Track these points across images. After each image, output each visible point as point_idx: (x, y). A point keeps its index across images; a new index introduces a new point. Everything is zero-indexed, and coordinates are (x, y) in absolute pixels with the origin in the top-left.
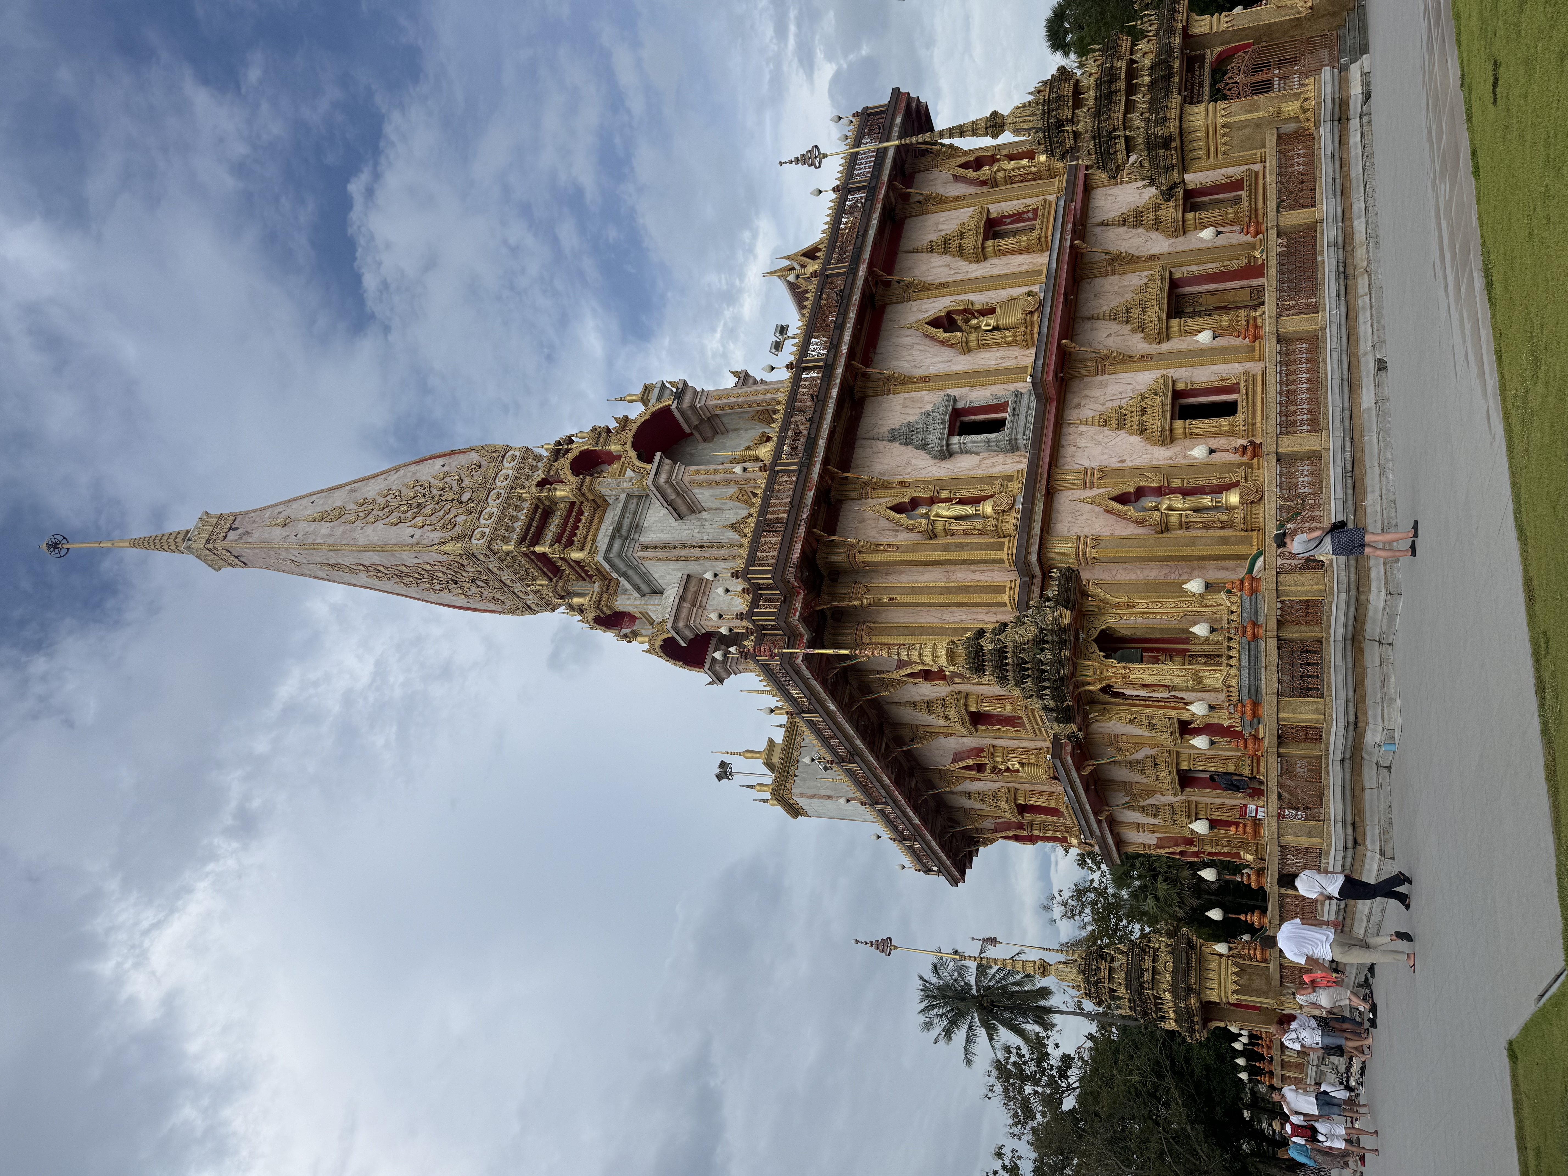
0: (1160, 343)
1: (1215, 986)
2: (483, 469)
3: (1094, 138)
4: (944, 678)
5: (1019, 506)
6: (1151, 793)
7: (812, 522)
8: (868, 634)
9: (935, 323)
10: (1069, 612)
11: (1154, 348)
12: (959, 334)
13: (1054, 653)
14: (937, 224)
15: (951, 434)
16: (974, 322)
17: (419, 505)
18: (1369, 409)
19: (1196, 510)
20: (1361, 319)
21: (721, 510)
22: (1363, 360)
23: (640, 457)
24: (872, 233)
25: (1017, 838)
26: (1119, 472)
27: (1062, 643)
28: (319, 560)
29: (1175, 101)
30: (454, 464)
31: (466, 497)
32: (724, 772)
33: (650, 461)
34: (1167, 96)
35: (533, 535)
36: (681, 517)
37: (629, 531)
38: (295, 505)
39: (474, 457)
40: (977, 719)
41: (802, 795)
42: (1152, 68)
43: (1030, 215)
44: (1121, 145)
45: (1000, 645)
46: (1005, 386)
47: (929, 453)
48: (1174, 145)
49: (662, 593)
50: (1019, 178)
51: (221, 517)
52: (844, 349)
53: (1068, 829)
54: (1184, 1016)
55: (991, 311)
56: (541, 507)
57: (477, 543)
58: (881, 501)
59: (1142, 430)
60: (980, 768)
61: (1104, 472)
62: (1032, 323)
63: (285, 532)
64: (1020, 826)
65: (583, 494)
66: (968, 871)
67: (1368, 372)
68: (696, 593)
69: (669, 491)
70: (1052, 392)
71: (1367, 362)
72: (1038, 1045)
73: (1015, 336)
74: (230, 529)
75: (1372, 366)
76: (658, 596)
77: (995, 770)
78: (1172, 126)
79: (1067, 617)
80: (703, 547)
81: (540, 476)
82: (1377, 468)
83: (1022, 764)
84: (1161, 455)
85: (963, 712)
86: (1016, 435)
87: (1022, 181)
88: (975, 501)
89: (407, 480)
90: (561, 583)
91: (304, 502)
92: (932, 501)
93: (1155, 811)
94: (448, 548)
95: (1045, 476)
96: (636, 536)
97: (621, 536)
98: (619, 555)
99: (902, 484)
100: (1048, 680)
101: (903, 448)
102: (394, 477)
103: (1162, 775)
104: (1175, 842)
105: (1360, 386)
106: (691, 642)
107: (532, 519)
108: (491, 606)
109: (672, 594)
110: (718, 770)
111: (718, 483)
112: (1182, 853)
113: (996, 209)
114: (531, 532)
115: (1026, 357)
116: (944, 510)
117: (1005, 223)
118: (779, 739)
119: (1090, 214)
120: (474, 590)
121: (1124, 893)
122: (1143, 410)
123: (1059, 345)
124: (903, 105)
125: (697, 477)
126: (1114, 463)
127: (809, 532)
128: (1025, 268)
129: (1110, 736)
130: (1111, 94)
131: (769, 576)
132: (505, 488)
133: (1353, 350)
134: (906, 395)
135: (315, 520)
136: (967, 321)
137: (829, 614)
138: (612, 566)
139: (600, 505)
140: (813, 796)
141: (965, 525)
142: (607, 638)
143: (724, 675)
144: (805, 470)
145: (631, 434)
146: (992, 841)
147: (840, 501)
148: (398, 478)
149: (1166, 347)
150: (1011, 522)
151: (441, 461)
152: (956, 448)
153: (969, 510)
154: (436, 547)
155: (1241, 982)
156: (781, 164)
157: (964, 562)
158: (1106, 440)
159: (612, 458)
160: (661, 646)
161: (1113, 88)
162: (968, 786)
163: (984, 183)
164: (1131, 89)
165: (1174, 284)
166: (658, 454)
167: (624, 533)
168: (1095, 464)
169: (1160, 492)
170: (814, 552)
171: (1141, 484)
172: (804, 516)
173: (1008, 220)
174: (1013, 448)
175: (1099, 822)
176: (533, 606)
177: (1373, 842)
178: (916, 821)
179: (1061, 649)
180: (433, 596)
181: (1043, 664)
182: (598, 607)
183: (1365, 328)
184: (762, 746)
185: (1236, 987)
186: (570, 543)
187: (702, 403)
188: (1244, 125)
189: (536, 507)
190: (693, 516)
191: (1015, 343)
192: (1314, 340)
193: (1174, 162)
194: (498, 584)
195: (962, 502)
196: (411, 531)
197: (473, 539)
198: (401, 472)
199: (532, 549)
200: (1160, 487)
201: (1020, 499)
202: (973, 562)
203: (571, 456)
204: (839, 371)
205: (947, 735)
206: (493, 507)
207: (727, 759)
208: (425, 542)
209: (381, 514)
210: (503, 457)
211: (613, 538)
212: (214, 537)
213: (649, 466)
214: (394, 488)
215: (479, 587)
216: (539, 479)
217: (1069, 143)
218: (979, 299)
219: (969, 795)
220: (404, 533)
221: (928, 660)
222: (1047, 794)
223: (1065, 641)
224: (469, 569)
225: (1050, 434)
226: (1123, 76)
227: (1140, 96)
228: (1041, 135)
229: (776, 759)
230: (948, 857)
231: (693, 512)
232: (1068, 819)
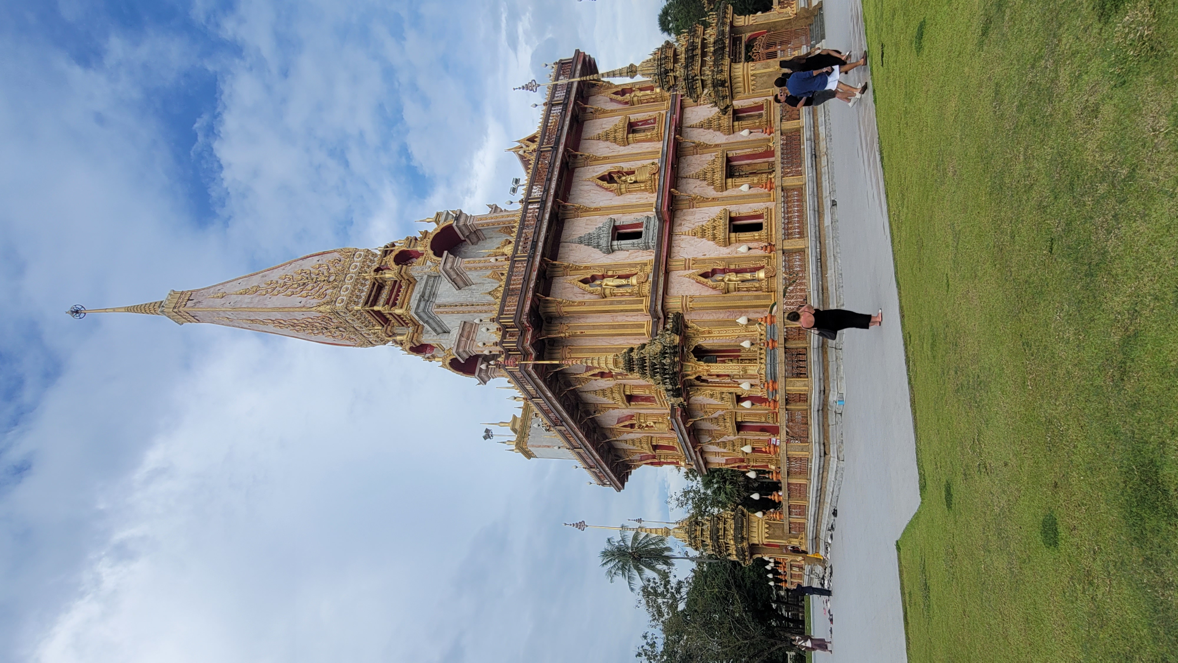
0: (722, 191)
1: (757, 535)
2: (342, 262)
3: (685, 80)
4: (612, 376)
5: (651, 279)
6: (722, 435)
7: (536, 290)
8: (569, 353)
9: (602, 178)
10: (678, 337)
11: (719, 194)
12: (615, 185)
13: (671, 359)
14: (602, 125)
15: (613, 239)
16: (624, 178)
17: (304, 284)
18: (828, 226)
19: (743, 281)
20: (823, 179)
21: (483, 284)
22: (824, 200)
23: (435, 254)
24: (566, 128)
25: (652, 464)
26: (703, 261)
27: (675, 354)
28: (244, 317)
29: (727, 61)
30: (324, 260)
31: (332, 279)
32: (488, 435)
33: (441, 256)
34: (722, 59)
35: (373, 300)
36: (460, 288)
37: (429, 297)
38: (228, 285)
39: (336, 255)
40: (630, 398)
41: (533, 446)
42: (714, 43)
43: (652, 121)
44: (699, 84)
45: (642, 356)
46: (641, 214)
47: (601, 250)
48: (726, 85)
49: (449, 333)
50: (645, 101)
51: (182, 293)
52: (552, 192)
53: (679, 457)
54: (741, 552)
55: (633, 173)
56: (377, 284)
57: (339, 306)
58: (574, 278)
59: (714, 238)
60: (632, 426)
61: (695, 261)
62: (655, 179)
63: (223, 301)
64: (654, 457)
65: (402, 276)
66: (626, 483)
67: (827, 207)
68: (469, 332)
69: (452, 273)
70: (667, 217)
71: (827, 201)
72: (665, 576)
73: (646, 186)
74: (189, 300)
75: (829, 203)
76: (447, 335)
77: (640, 427)
78: (726, 75)
79: (677, 339)
80: (473, 305)
81: (376, 266)
82: (833, 257)
83: (655, 423)
84: (724, 252)
85: (623, 395)
86: (648, 240)
87: (647, 103)
88: (627, 277)
89: (296, 270)
90: (389, 328)
91: (234, 283)
92: (603, 277)
93: (724, 444)
94: (322, 309)
95: (664, 263)
96: (434, 300)
97: (424, 300)
98: (424, 311)
99: (586, 268)
100: (668, 374)
101: (586, 247)
102: (288, 268)
103: (728, 425)
104: (735, 461)
105: (823, 214)
106: (467, 360)
107: (372, 291)
108: (348, 343)
109: (455, 333)
110: (484, 434)
111: (481, 268)
112: (738, 467)
113: (633, 118)
114: (371, 298)
115: (652, 198)
116: (610, 282)
117: (638, 125)
118: (519, 415)
119: (684, 121)
120: (338, 333)
121: (709, 492)
122: (714, 228)
123: (669, 191)
124: (582, 59)
125: (468, 265)
126: (700, 256)
127: (534, 295)
128: (650, 150)
129: (701, 405)
130: (693, 57)
131: (512, 320)
132: (355, 273)
133: (820, 195)
134: (587, 218)
135: (241, 294)
136: (620, 178)
137: (546, 342)
138: (420, 317)
139: (412, 282)
140: (539, 446)
141: (622, 290)
142: (418, 359)
143: (486, 379)
144: (531, 260)
145: (429, 241)
146: (639, 466)
147: (552, 278)
148: (292, 268)
149: (725, 193)
150: (647, 288)
151: (317, 258)
152: (616, 247)
153: (623, 282)
154: (315, 308)
155: (770, 532)
156: (514, 89)
157: (622, 311)
158: (696, 243)
159: (418, 255)
160: (450, 363)
161: (694, 53)
162: (626, 436)
163: (626, 103)
164: (704, 54)
165: (729, 160)
166: (446, 252)
167: (426, 298)
168: (691, 257)
169: (724, 271)
170: (538, 307)
171: (715, 267)
172: (532, 286)
173: (640, 124)
174: (647, 248)
175: (695, 452)
176: (373, 342)
177: (834, 453)
178: (597, 457)
179: (674, 357)
180: (313, 337)
181: (665, 365)
182: (412, 341)
183: (825, 184)
184: (510, 419)
185: (767, 535)
186: (394, 304)
187: (471, 223)
188: (762, 75)
189: (374, 284)
190: (467, 288)
191: (646, 190)
192: (800, 189)
193: (727, 94)
194: (352, 330)
195: (620, 277)
196: (300, 299)
197: (337, 303)
198: (293, 265)
199: (372, 308)
200: (724, 269)
201: (651, 275)
202: (627, 311)
203: (394, 254)
204: (549, 204)
205: (614, 408)
206: (349, 284)
207: (489, 427)
208: (308, 306)
209: (281, 289)
210: (354, 255)
211: (420, 301)
212: (178, 305)
213: (440, 259)
214: (289, 274)
215: (341, 331)
216: (375, 267)
217: (672, 82)
218: (626, 166)
219: (626, 441)
220: (296, 300)
221: (603, 365)
222: (668, 438)
223: (677, 352)
224: (334, 320)
225: (666, 240)
226: (699, 47)
227: (709, 58)
228: (657, 77)
229: (517, 427)
230: (615, 476)
231: (467, 285)
232: (680, 452)
